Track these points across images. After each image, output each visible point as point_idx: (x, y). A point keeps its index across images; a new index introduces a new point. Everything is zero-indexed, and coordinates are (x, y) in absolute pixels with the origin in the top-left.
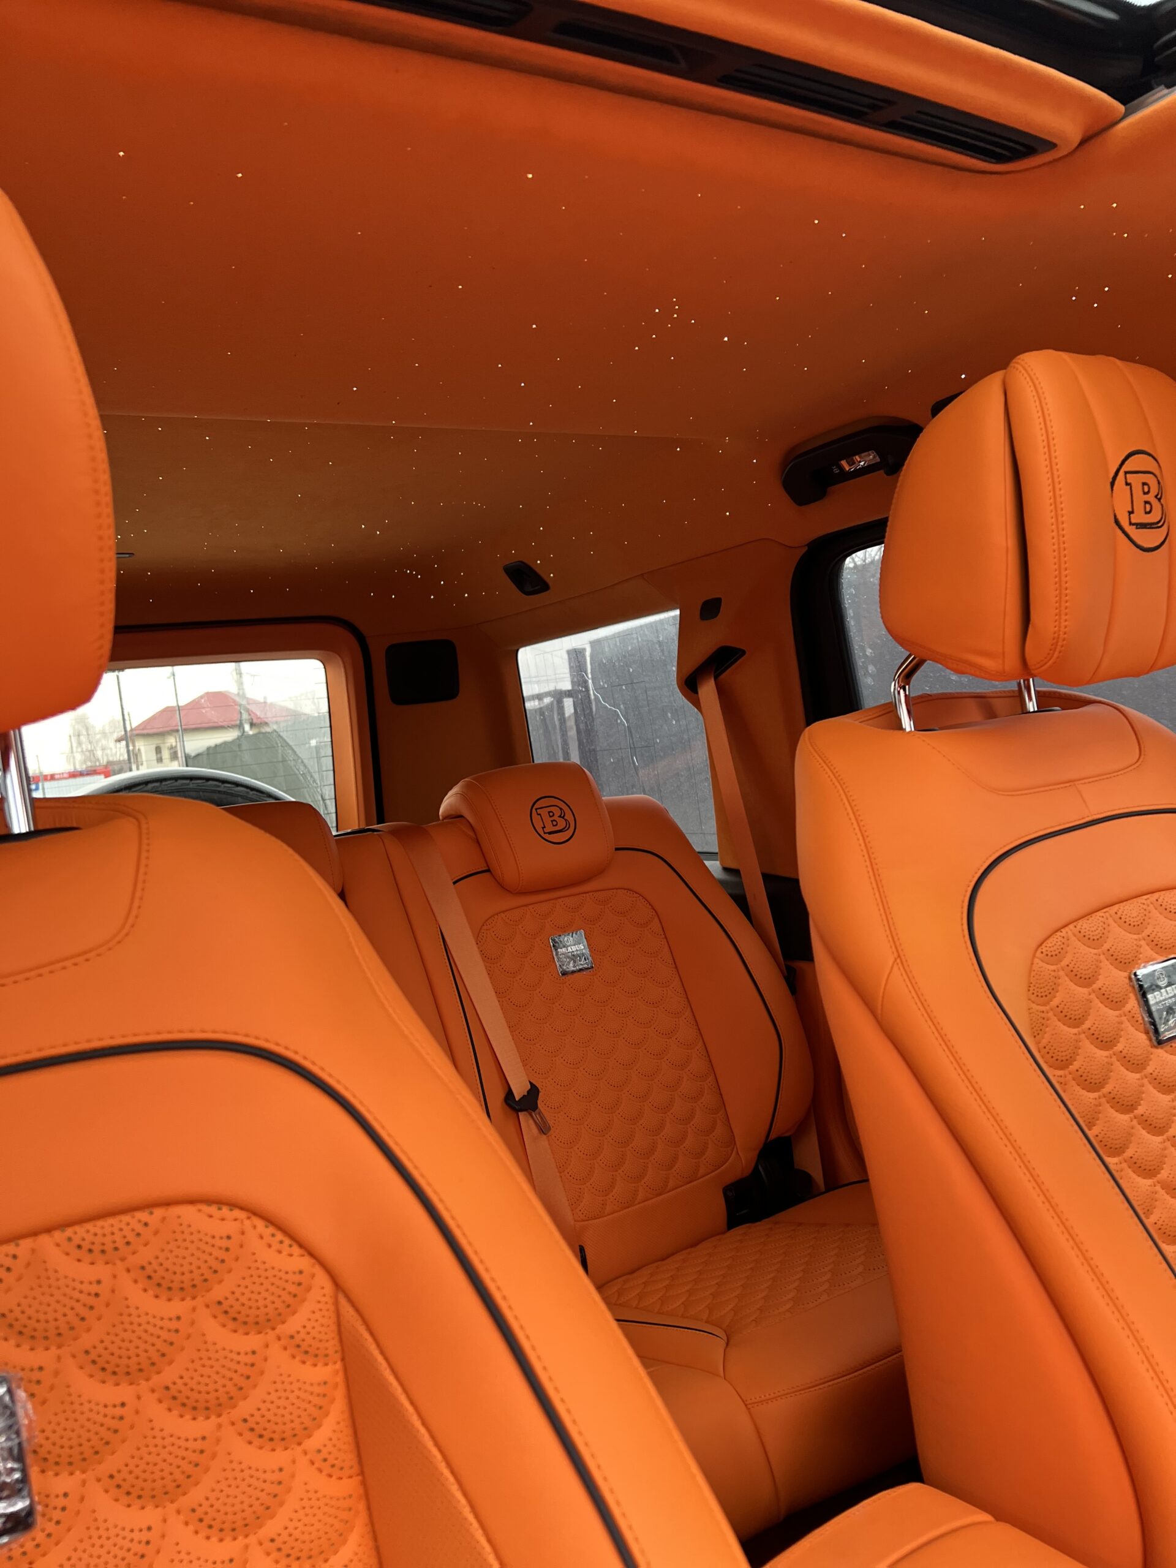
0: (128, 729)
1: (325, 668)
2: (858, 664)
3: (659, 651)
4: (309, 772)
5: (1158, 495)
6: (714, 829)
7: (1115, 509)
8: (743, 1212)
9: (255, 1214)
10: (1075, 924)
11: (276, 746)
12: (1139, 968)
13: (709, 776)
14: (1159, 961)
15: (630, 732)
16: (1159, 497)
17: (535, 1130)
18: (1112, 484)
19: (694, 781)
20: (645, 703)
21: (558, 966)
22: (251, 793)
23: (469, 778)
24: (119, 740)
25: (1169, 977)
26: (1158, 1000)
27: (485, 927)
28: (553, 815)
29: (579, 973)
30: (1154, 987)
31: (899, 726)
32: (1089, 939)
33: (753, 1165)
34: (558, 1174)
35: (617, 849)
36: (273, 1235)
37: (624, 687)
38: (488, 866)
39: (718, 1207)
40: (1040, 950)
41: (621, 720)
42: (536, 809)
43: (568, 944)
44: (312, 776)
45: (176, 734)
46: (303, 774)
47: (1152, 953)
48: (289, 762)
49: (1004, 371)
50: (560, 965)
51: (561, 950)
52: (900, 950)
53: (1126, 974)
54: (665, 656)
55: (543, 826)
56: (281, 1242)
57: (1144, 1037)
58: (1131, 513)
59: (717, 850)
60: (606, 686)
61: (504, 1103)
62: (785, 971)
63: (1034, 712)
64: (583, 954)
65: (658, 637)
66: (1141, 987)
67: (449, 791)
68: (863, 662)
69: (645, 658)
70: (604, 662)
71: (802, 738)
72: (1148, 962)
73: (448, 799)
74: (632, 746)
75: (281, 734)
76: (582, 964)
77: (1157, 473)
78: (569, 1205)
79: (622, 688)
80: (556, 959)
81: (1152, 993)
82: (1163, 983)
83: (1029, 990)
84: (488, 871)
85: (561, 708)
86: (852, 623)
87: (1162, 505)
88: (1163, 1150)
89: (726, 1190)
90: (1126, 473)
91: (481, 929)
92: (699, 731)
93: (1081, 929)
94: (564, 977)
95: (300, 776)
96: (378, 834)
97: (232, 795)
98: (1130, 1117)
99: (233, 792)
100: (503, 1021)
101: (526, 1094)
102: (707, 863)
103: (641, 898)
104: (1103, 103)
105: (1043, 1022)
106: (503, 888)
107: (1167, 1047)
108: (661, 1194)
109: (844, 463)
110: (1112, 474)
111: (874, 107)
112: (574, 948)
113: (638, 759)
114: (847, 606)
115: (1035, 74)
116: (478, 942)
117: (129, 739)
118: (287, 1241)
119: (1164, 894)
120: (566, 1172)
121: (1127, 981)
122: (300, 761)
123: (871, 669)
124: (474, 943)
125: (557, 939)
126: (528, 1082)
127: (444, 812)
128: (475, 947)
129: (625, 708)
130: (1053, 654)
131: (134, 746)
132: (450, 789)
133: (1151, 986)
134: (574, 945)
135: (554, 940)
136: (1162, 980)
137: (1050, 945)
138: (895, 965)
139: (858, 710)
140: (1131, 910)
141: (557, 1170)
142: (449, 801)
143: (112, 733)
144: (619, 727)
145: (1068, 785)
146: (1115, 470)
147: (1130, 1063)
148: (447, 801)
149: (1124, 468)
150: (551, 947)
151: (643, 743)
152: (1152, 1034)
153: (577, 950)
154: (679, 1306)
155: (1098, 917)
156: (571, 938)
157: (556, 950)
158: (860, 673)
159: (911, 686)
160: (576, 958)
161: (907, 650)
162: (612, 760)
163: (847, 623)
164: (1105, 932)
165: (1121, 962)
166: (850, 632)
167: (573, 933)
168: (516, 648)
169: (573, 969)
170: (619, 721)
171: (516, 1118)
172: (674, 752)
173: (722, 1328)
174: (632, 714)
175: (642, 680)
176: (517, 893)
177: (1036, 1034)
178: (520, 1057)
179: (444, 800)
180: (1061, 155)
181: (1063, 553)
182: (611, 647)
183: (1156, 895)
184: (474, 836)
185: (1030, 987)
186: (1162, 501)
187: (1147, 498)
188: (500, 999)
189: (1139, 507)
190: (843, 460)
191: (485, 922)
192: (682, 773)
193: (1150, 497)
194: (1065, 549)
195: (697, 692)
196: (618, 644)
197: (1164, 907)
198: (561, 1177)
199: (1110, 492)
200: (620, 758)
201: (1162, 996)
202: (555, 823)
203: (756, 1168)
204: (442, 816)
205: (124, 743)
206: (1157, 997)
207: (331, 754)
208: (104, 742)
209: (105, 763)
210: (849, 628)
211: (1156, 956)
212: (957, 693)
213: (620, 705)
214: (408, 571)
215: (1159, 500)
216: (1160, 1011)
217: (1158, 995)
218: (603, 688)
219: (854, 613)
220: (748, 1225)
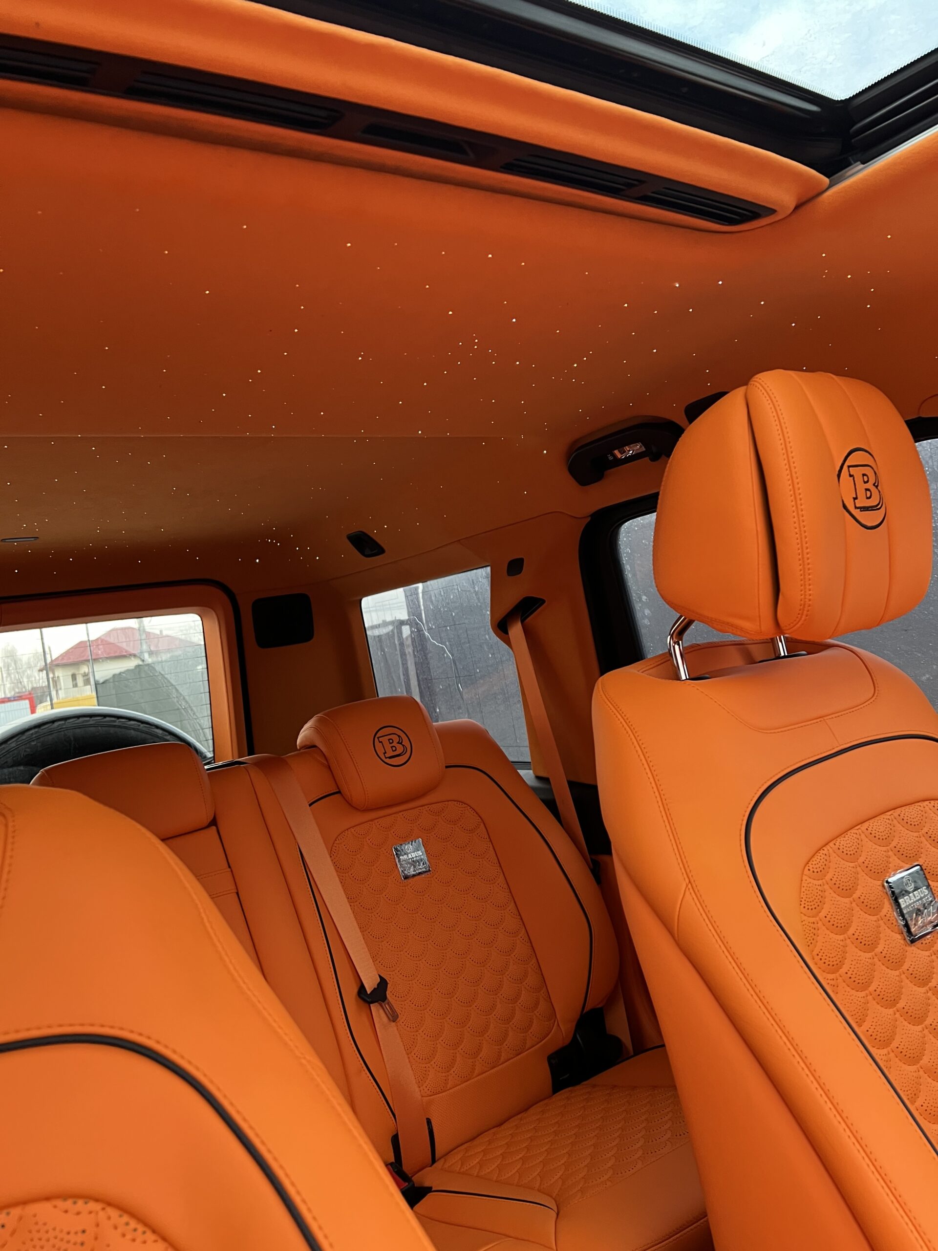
0: (49, 661)
1: (202, 620)
2: (636, 608)
3: (476, 599)
4: (190, 707)
5: (875, 483)
6: (527, 743)
7: (843, 496)
8: (564, 1077)
9: (109, 1204)
10: (834, 842)
11: (161, 686)
12: (890, 877)
13: (521, 699)
14: (906, 868)
15: (455, 664)
16: (876, 484)
17: (385, 1019)
18: (839, 476)
19: (509, 704)
20: (467, 640)
21: (401, 871)
22: (142, 725)
23: (321, 713)
24: (41, 670)
25: (915, 882)
26: (908, 904)
27: (337, 842)
28: (393, 742)
29: (418, 877)
30: (904, 892)
31: (678, 677)
32: (847, 854)
33: (571, 1035)
34: (406, 1056)
35: (447, 767)
36: (127, 1224)
37: (448, 628)
38: (338, 788)
39: (543, 1074)
40: (807, 868)
41: (447, 654)
42: (378, 738)
43: (408, 852)
44: (192, 710)
45: (88, 663)
46: (185, 708)
47: (899, 861)
48: (173, 699)
49: (745, 387)
50: (402, 871)
51: (403, 857)
52: (690, 876)
53: (880, 883)
54: (481, 603)
55: (384, 752)
56: (135, 1230)
57: (899, 936)
58: (855, 499)
59: (529, 760)
60: (434, 627)
61: (357, 996)
62: (591, 865)
63: (785, 657)
64: (421, 860)
65: (474, 588)
66: (893, 892)
67: (304, 724)
68: (640, 607)
69: (465, 605)
70: (432, 608)
71: (596, 687)
72: (897, 870)
73: (302, 733)
74: (457, 675)
75: (166, 676)
76: (421, 868)
77: (871, 463)
78: (416, 1083)
79: (447, 628)
80: (399, 866)
81: (903, 898)
82: (910, 888)
83: (801, 905)
84: (339, 792)
85: (400, 632)
86: (630, 576)
87: (879, 492)
88: (923, 1038)
89: (550, 1058)
90: (849, 467)
91: (334, 843)
92: (511, 663)
93: (840, 846)
94: (406, 881)
95: (182, 710)
96: (243, 767)
97: (126, 728)
98: (894, 1011)
99: (127, 726)
100: (355, 924)
101: (376, 987)
102: (522, 772)
103: (469, 807)
104: (811, 178)
105: (815, 932)
106: (352, 806)
107: (918, 943)
108: (494, 1067)
109: (616, 452)
110: (838, 469)
111: (630, 186)
112: (414, 855)
113: (462, 686)
114: (624, 562)
115: (757, 156)
116: (332, 855)
117: (48, 669)
118: (141, 1228)
119: (905, 810)
120: (413, 1054)
121: (880, 888)
122: (182, 698)
123: (647, 612)
124: (328, 856)
125: (399, 848)
126: (378, 976)
127: (301, 743)
128: (329, 859)
129: (451, 645)
130: (801, 617)
131: (54, 674)
132: (306, 723)
133: (901, 892)
134: (414, 852)
135: (396, 849)
136: (910, 885)
137: (816, 863)
138: (687, 889)
139: (642, 659)
140: (878, 825)
141: (405, 1052)
142: (305, 733)
143: (36, 666)
144: (446, 660)
145: (818, 720)
146: (840, 465)
147: (890, 962)
148: (303, 734)
149: (847, 463)
150: (394, 855)
151: (466, 673)
152: (905, 934)
153: (416, 857)
154: (514, 1174)
155: (852, 834)
156: (411, 846)
157: (398, 857)
158: (638, 615)
159: (684, 639)
160: (416, 863)
161: (679, 613)
162: (441, 687)
163: (625, 576)
164: (859, 846)
165: (875, 872)
166: (628, 583)
167: (412, 842)
168: (359, 598)
169: (413, 873)
170: (446, 655)
171: (369, 1011)
172: (491, 680)
173: (551, 1197)
174: (456, 649)
175: (463, 622)
176: (363, 811)
177: (809, 943)
178: (370, 953)
179: (300, 733)
180: (777, 219)
181: (803, 535)
182: (437, 596)
183: (898, 811)
184: (326, 763)
185: (801, 901)
186: (879, 488)
187: (867, 486)
188: (352, 904)
189: (861, 494)
190: (616, 450)
191: (337, 837)
192: (499, 697)
193: (869, 485)
194: (805, 532)
195: (506, 632)
196: (443, 594)
197: (905, 821)
198: (409, 1058)
199: (838, 482)
200: (447, 685)
201: (911, 900)
202: (394, 749)
203: (575, 1035)
204: (299, 746)
205: (45, 672)
206: (907, 901)
207: (208, 691)
208: (29, 672)
209: (30, 689)
210: (627, 579)
211: (902, 864)
212: (721, 642)
213: (446, 642)
214: (269, 541)
215: (877, 487)
216: (910, 913)
217: (907, 899)
218: (432, 629)
219: (630, 567)
220: (570, 1089)
